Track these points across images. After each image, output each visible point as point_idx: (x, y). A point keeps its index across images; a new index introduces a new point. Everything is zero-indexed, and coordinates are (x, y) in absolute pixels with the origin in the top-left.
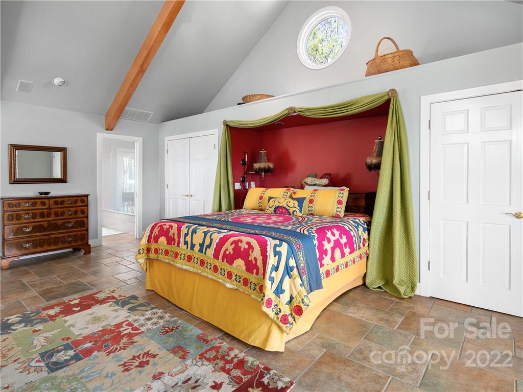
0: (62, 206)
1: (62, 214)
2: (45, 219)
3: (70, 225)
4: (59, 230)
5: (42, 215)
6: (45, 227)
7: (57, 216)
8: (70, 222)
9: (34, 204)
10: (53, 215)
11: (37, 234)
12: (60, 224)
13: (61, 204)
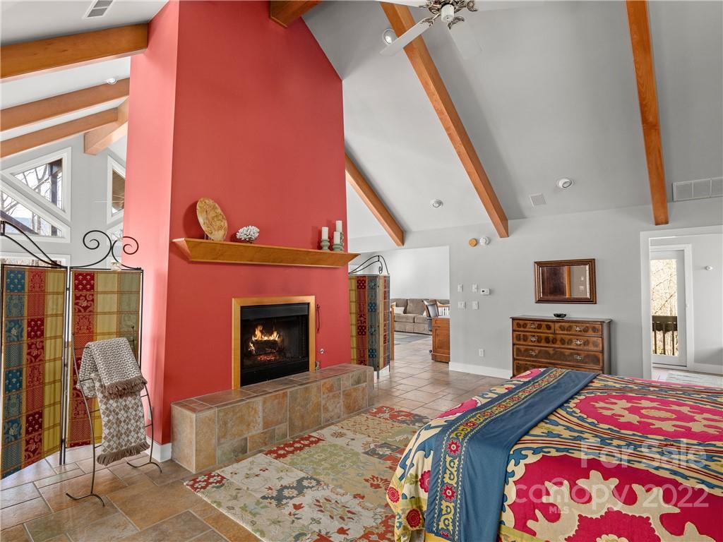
0: (568, 333)
1: (570, 342)
2: (550, 345)
3: (579, 358)
4: (566, 361)
5: (547, 340)
6: (550, 354)
7: (563, 344)
8: (578, 354)
9: (539, 327)
10: (558, 342)
11: (543, 360)
12: (567, 354)
13: (567, 330)
